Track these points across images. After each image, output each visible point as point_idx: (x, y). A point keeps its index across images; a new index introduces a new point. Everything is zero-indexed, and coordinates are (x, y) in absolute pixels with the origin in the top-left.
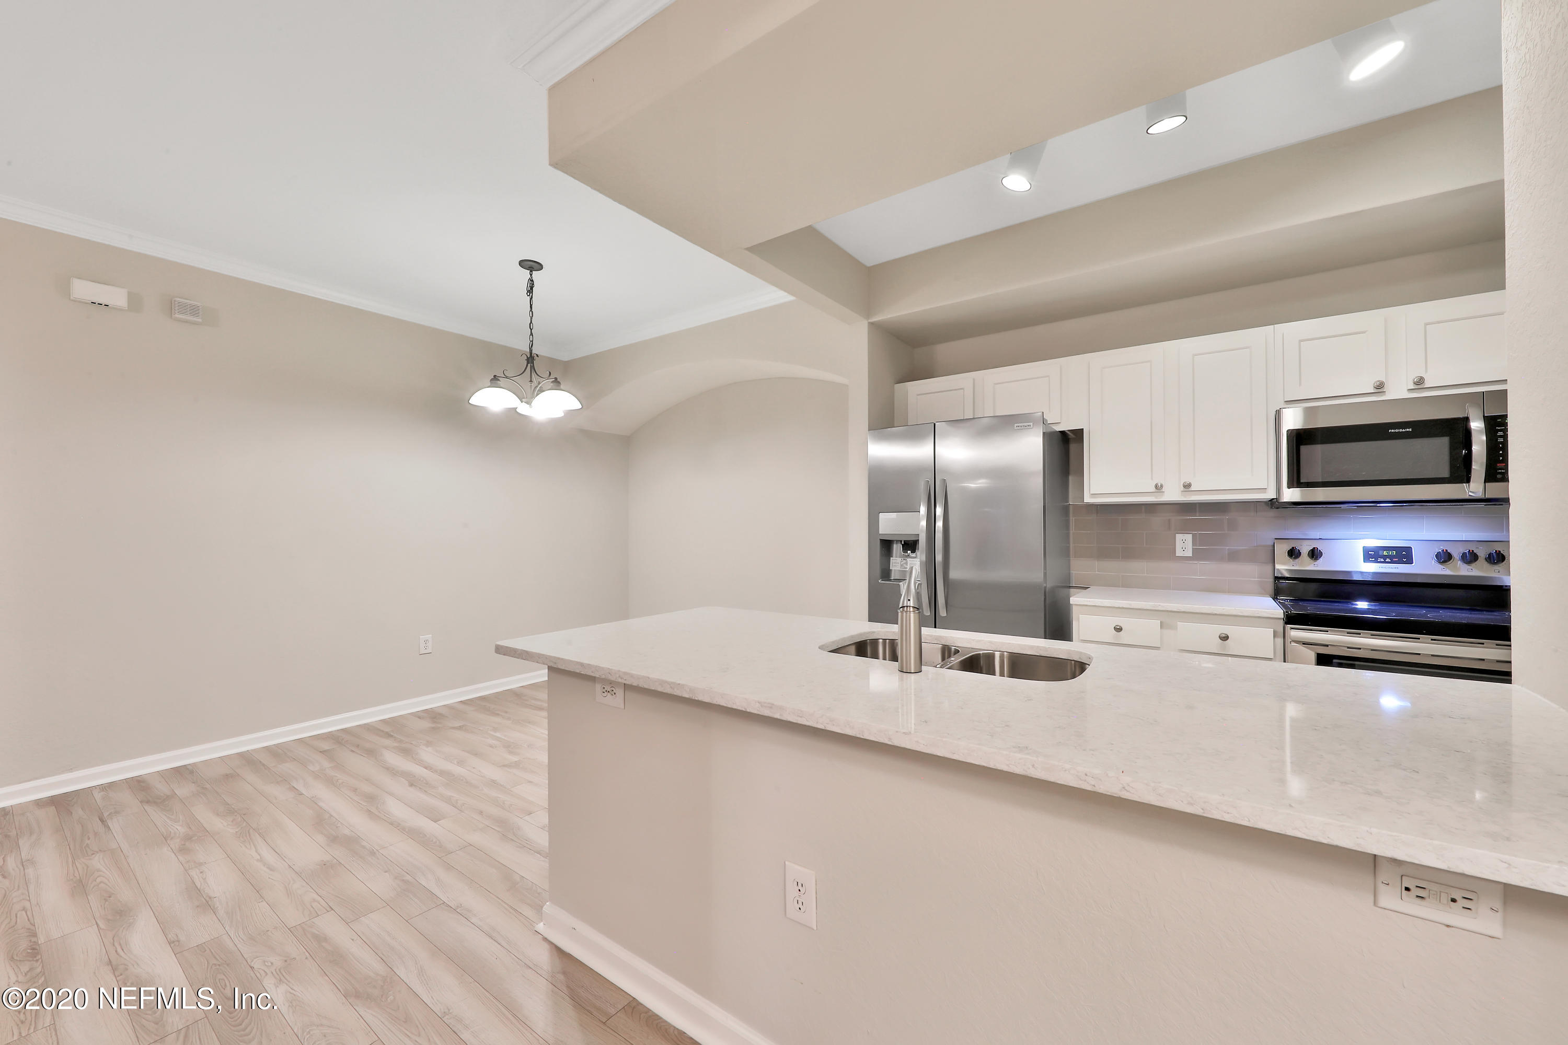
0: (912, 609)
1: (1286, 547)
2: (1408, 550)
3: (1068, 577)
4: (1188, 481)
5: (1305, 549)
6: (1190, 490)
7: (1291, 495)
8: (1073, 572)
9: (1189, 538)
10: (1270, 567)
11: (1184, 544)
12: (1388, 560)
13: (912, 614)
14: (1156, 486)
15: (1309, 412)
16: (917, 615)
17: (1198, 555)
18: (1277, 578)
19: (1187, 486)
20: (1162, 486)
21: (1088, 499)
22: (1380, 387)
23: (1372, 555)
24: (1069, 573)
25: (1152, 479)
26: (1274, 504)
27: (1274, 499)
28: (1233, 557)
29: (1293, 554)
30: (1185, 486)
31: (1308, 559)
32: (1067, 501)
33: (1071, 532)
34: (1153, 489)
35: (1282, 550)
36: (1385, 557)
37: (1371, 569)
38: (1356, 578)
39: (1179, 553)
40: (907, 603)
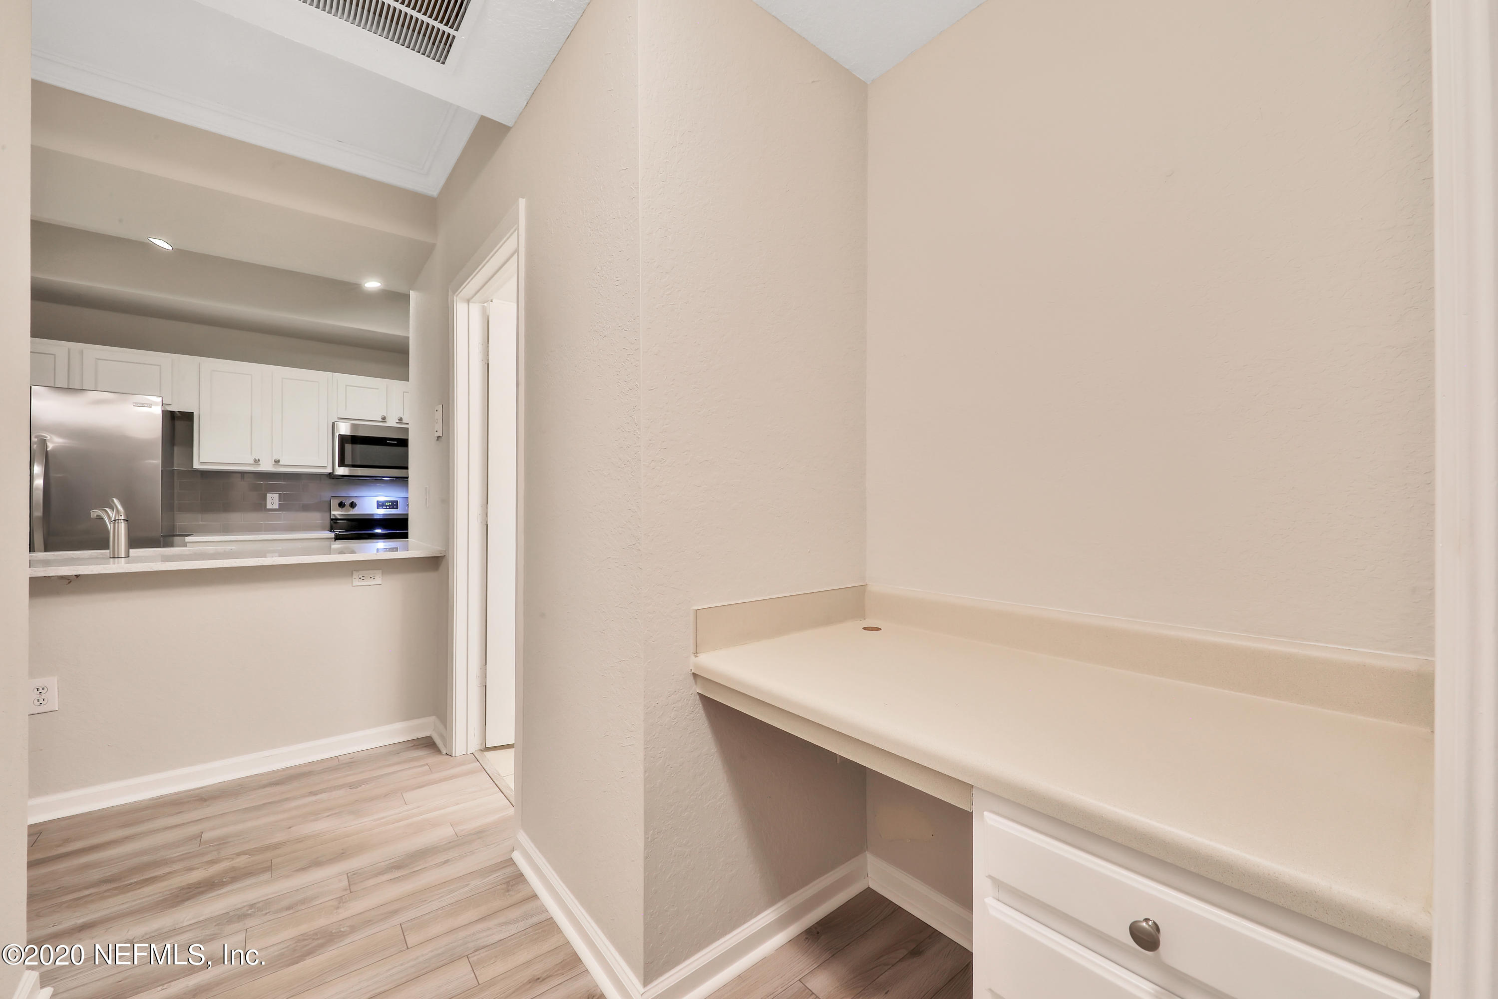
0: (122, 521)
1: (337, 501)
2: (397, 502)
3: (173, 527)
4: (278, 458)
5: (348, 503)
6: (279, 464)
7: (341, 471)
8: (178, 524)
9: (276, 496)
10: (328, 514)
11: (273, 500)
12: (388, 507)
13: (123, 524)
14: (255, 460)
15: (354, 427)
16: (127, 525)
17: (282, 508)
18: (332, 519)
19: (277, 462)
20: (259, 460)
21: (196, 466)
22: (384, 419)
23: (380, 505)
24: (174, 525)
25: (251, 455)
26: (331, 476)
27: (330, 473)
28: (306, 508)
29: (341, 505)
30: (275, 462)
31: (349, 508)
32: (172, 465)
33: (175, 491)
34: (252, 462)
35: (335, 503)
36: (386, 506)
37: (381, 512)
38: (375, 517)
39: (269, 506)
40: (119, 517)
